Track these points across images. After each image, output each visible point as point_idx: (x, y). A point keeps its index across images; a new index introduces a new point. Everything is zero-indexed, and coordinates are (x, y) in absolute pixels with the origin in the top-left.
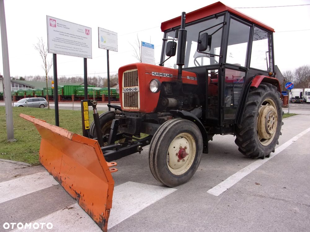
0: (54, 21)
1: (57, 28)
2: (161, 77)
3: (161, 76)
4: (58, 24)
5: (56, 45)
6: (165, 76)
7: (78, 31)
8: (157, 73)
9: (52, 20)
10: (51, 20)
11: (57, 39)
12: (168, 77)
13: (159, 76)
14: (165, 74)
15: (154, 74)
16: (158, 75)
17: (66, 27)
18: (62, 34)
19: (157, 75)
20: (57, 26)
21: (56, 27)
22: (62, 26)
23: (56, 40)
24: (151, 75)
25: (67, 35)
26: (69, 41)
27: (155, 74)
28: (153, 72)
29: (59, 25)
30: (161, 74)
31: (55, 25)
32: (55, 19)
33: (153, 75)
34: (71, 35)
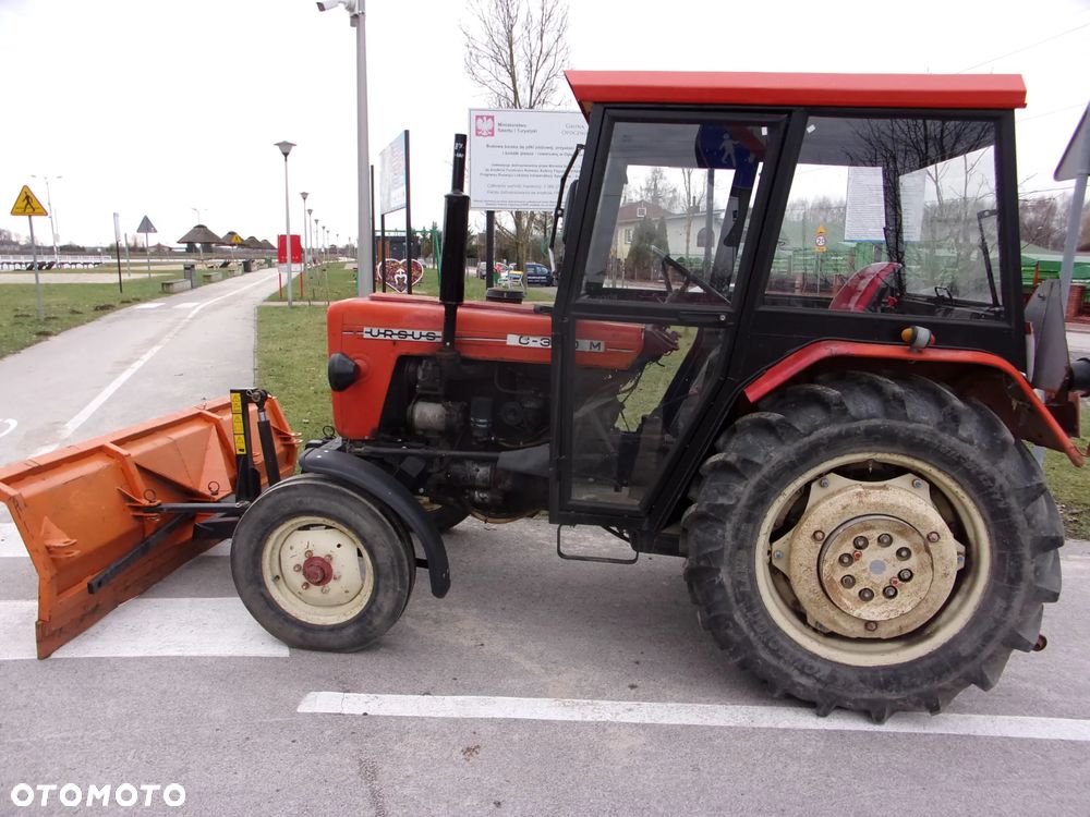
0: (490, 120)
1: (499, 138)
2: (395, 342)
3: (395, 337)
4: (500, 125)
5: (493, 186)
6: (410, 338)
7: (567, 132)
8: (382, 331)
9: (482, 117)
10: (480, 120)
11: (496, 168)
12: (424, 339)
13: (388, 337)
14: (410, 332)
15: (371, 333)
16: (385, 335)
17: (526, 129)
18: (514, 150)
19: (381, 337)
20: (496, 130)
21: (493, 135)
22: (511, 128)
23: (493, 172)
24: (361, 338)
25: (529, 151)
26: (534, 168)
27: (375, 332)
28: (367, 329)
29: (504, 128)
30: (396, 331)
31: (492, 131)
32: (490, 114)
33: (366, 336)
34: (542, 148)
